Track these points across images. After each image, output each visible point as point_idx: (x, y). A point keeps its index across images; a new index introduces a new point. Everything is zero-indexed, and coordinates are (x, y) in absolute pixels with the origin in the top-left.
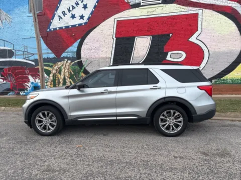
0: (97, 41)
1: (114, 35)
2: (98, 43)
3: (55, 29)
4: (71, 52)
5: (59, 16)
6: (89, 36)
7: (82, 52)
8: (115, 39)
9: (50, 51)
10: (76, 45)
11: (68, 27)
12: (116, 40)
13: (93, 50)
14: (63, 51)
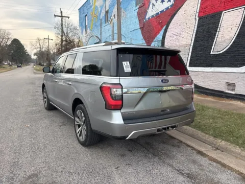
0: (180, 25)
1: (197, 15)
2: (180, 27)
3: (149, 18)
4: (158, 41)
5: (153, 4)
6: (173, 21)
7: (166, 40)
8: (197, 19)
9: (144, 42)
10: (162, 32)
11: (158, 13)
12: (199, 20)
13: (175, 37)
14: (152, 41)
